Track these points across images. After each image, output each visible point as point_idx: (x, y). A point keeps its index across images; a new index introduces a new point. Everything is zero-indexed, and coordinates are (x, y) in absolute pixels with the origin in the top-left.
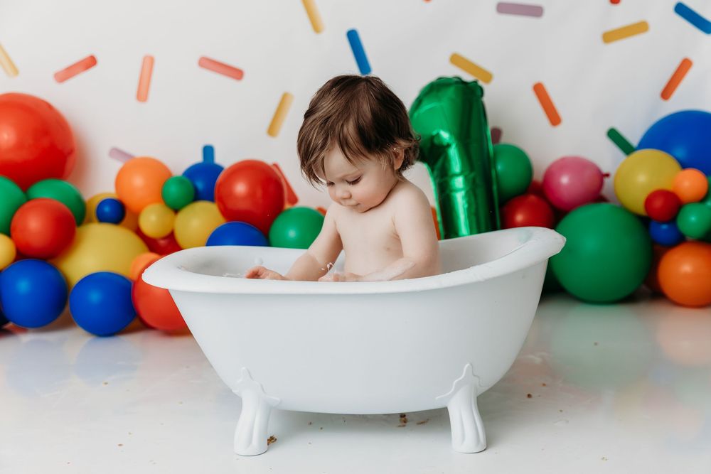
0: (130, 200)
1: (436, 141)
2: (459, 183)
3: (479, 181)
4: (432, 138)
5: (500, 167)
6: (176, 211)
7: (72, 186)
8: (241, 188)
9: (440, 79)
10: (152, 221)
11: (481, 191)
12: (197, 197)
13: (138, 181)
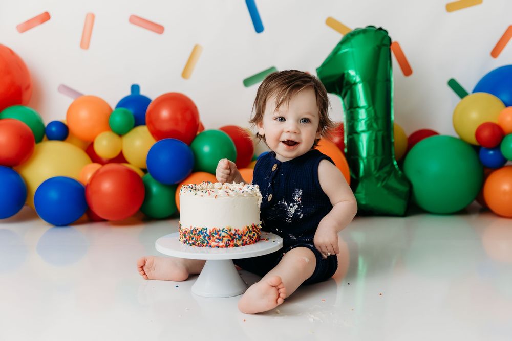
6: (121, 136)
7: (34, 111)
8: (165, 113)
10: (105, 145)
13: (84, 114)
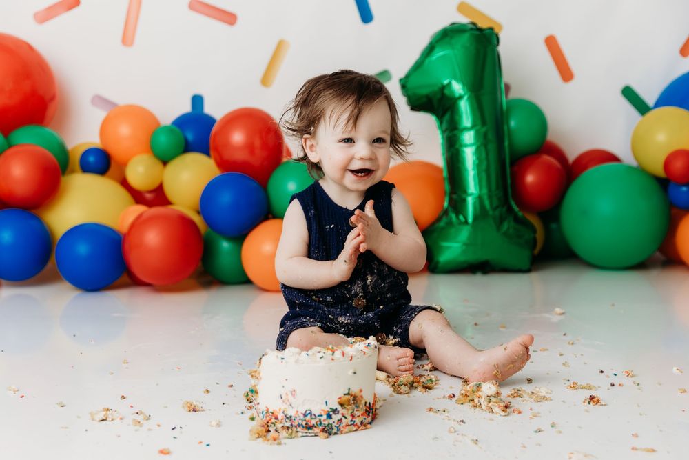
0: (116, 151)
1: (446, 91)
2: (468, 137)
3: (491, 136)
4: (443, 87)
5: (513, 123)
6: (165, 163)
7: (55, 133)
8: (238, 137)
9: (454, 24)
10: (140, 172)
11: (492, 147)
12: (187, 148)
13: (124, 130)
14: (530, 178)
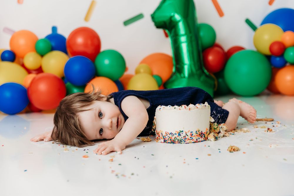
1: (173, 19)
2: (183, 39)
3: (193, 38)
4: (171, 17)
6: (42, 56)
14: (211, 58)
